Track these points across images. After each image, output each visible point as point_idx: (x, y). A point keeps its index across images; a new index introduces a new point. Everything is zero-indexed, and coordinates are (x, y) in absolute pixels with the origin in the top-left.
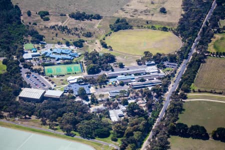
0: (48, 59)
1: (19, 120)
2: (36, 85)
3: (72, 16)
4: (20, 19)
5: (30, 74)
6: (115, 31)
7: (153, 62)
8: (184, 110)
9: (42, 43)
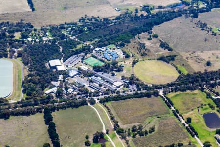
5: (80, 56)
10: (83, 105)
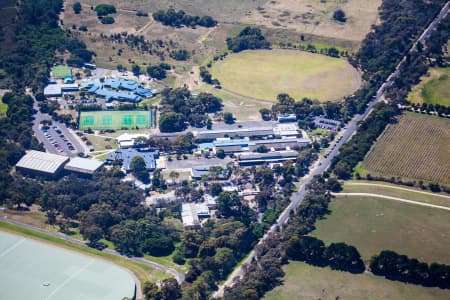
0: (92, 98)
1: (5, 211)
2: (56, 146)
3: (159, 17)
4: (58, 19)
5: (50, 124)
6: (235, 51)
7: (292, 116)
8: (329, 212)
9: (86, 67)
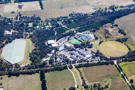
2: (60, 41)
5: (67, 38)
8: (61, 71)
10: (65, 69)
